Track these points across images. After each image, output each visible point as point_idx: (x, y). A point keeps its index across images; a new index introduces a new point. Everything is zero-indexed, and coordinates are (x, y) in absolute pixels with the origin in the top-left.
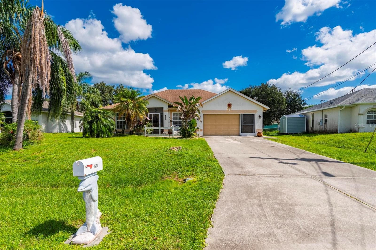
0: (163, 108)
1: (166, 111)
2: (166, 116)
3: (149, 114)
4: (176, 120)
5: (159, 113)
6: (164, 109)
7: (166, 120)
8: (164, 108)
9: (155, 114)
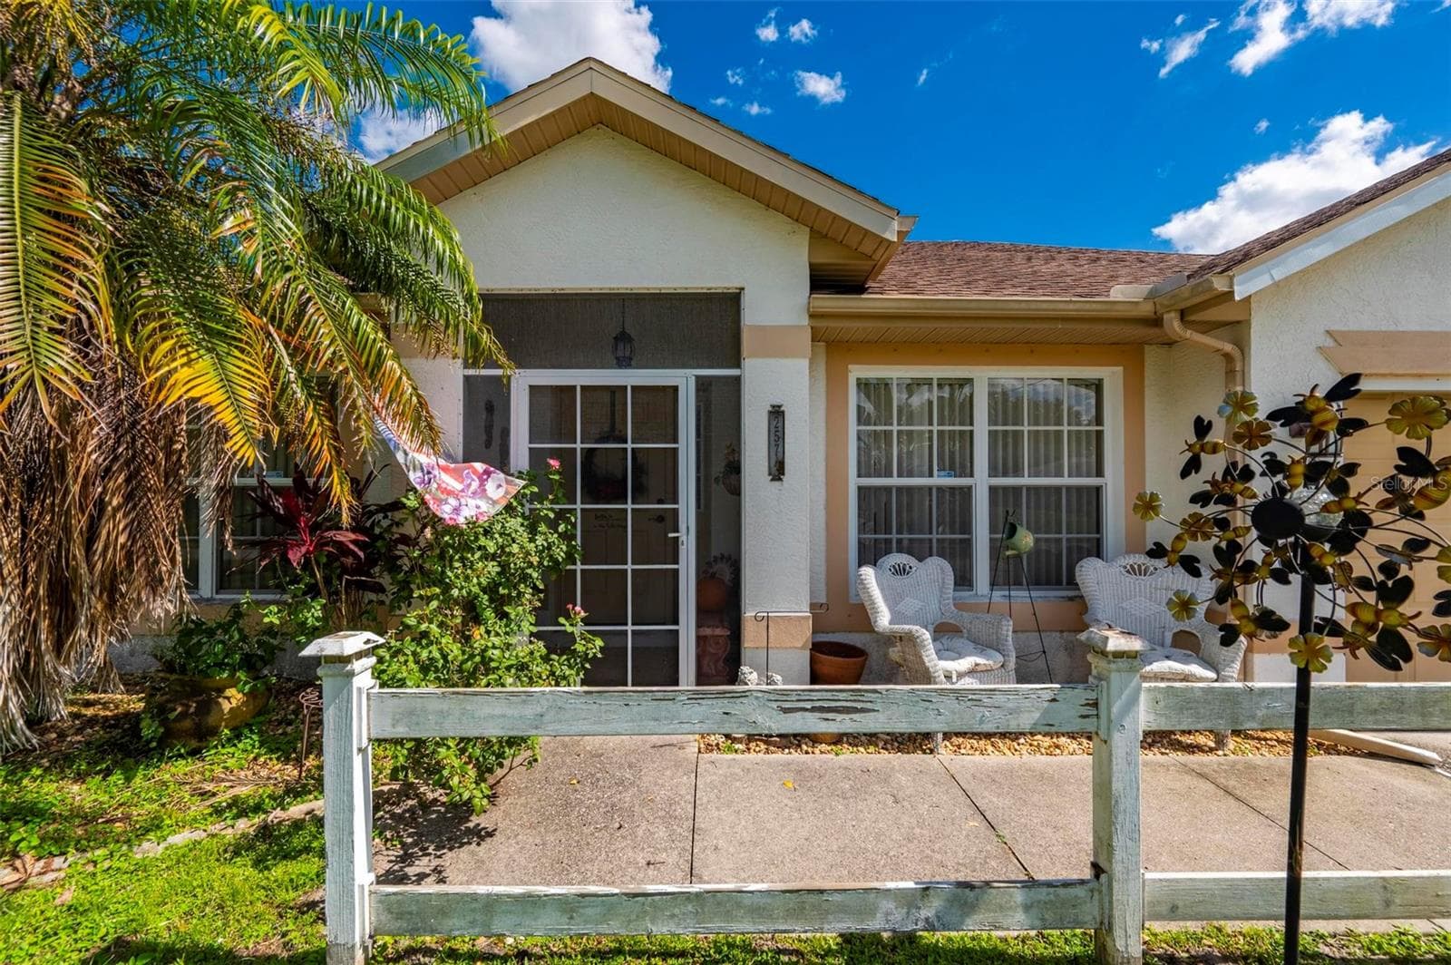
0: (731, 302)
1: (776, 343)
2: (777, 413)
3: (522, 382)
4: (895, 481)
5: (684, 379)
6: (752, 315)
7: (778, 471)
8: (746, 301)
9: (616, 392)
